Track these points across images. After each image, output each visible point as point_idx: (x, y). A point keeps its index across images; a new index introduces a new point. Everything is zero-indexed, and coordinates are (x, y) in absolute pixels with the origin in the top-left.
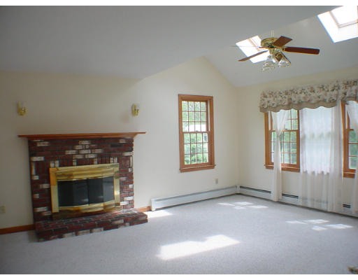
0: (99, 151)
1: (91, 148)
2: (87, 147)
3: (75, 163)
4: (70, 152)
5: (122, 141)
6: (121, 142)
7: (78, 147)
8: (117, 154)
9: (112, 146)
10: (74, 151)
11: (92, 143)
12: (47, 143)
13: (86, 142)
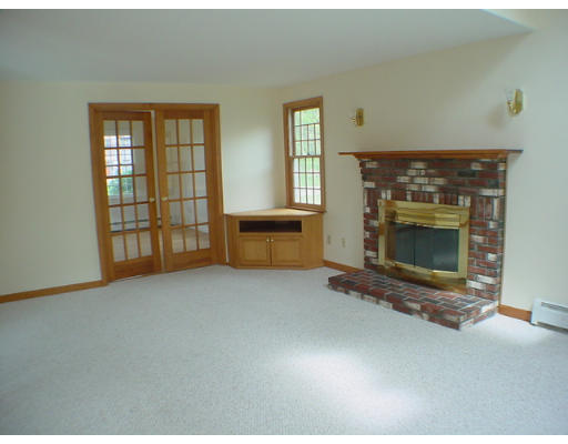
0: (440, 181)
1: (427, 175)
2: (423, 172)
3: (409, 197)
4: (402, 179)
5: (476, 167)
6: (473, 168)
7: (412, 172)
8: (469, 189)
9: (460, 174)
10: (407, 178)
11: (429, 167)
12: (375, 163)
13: (420, 165)
